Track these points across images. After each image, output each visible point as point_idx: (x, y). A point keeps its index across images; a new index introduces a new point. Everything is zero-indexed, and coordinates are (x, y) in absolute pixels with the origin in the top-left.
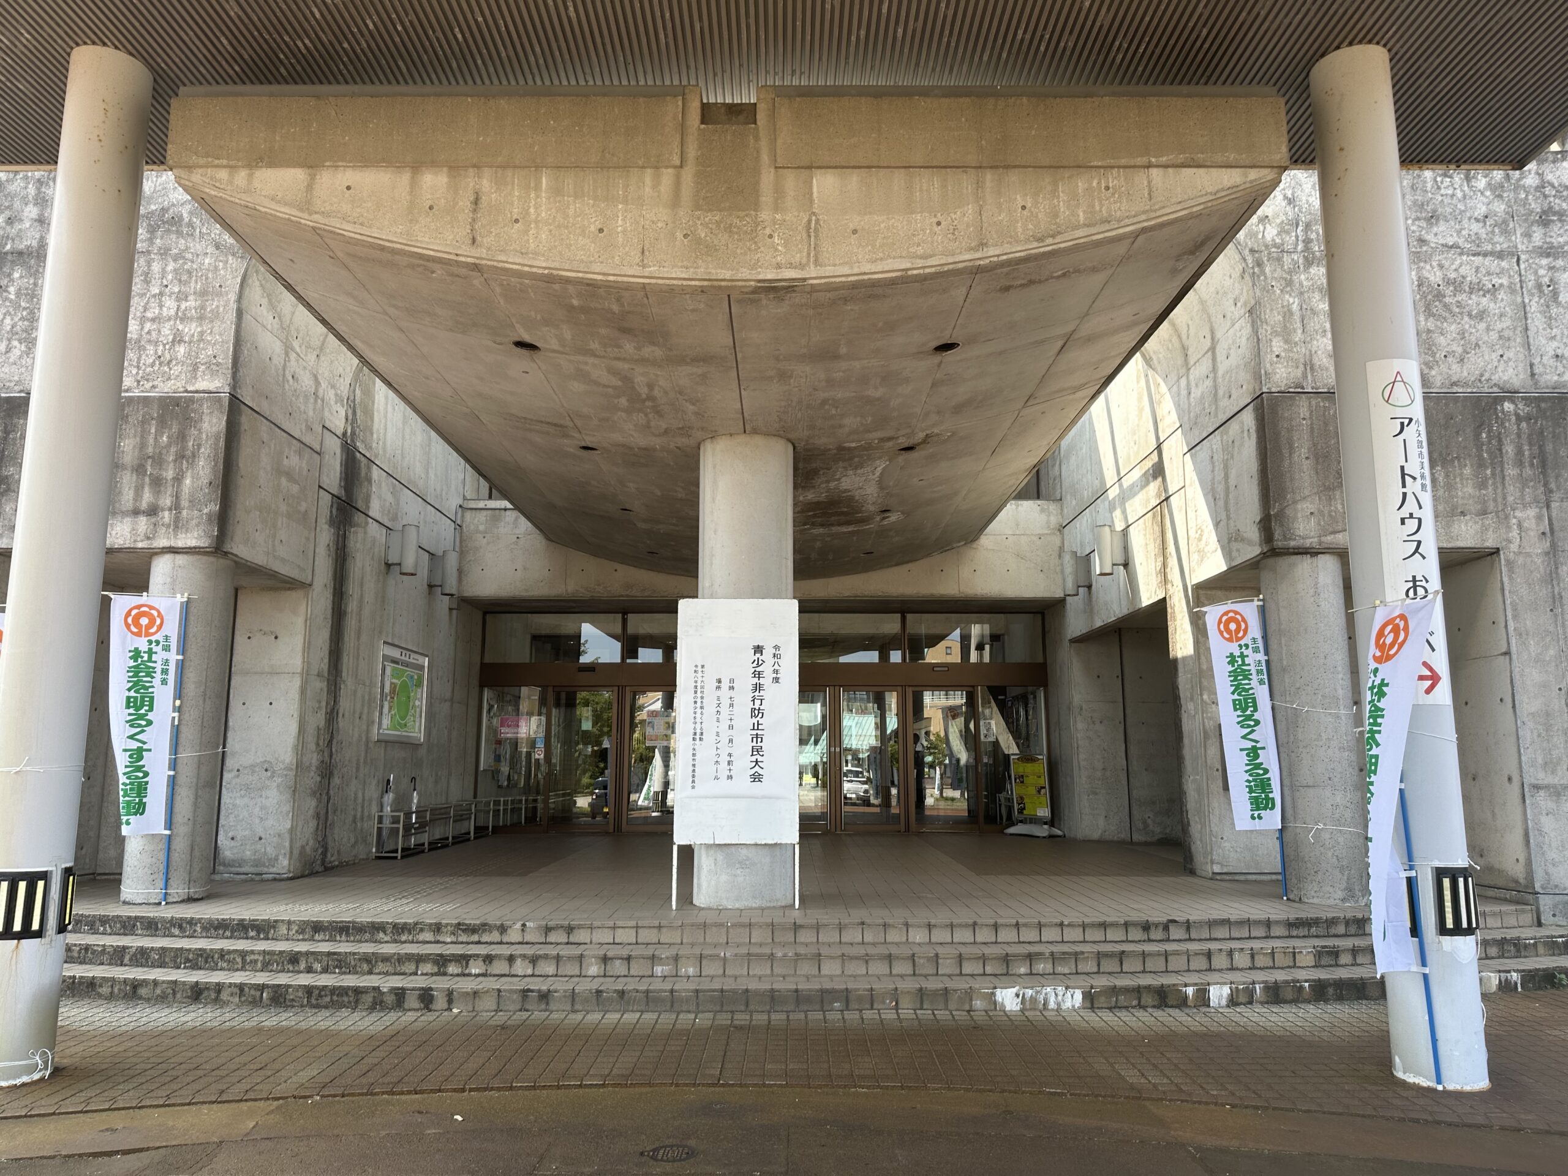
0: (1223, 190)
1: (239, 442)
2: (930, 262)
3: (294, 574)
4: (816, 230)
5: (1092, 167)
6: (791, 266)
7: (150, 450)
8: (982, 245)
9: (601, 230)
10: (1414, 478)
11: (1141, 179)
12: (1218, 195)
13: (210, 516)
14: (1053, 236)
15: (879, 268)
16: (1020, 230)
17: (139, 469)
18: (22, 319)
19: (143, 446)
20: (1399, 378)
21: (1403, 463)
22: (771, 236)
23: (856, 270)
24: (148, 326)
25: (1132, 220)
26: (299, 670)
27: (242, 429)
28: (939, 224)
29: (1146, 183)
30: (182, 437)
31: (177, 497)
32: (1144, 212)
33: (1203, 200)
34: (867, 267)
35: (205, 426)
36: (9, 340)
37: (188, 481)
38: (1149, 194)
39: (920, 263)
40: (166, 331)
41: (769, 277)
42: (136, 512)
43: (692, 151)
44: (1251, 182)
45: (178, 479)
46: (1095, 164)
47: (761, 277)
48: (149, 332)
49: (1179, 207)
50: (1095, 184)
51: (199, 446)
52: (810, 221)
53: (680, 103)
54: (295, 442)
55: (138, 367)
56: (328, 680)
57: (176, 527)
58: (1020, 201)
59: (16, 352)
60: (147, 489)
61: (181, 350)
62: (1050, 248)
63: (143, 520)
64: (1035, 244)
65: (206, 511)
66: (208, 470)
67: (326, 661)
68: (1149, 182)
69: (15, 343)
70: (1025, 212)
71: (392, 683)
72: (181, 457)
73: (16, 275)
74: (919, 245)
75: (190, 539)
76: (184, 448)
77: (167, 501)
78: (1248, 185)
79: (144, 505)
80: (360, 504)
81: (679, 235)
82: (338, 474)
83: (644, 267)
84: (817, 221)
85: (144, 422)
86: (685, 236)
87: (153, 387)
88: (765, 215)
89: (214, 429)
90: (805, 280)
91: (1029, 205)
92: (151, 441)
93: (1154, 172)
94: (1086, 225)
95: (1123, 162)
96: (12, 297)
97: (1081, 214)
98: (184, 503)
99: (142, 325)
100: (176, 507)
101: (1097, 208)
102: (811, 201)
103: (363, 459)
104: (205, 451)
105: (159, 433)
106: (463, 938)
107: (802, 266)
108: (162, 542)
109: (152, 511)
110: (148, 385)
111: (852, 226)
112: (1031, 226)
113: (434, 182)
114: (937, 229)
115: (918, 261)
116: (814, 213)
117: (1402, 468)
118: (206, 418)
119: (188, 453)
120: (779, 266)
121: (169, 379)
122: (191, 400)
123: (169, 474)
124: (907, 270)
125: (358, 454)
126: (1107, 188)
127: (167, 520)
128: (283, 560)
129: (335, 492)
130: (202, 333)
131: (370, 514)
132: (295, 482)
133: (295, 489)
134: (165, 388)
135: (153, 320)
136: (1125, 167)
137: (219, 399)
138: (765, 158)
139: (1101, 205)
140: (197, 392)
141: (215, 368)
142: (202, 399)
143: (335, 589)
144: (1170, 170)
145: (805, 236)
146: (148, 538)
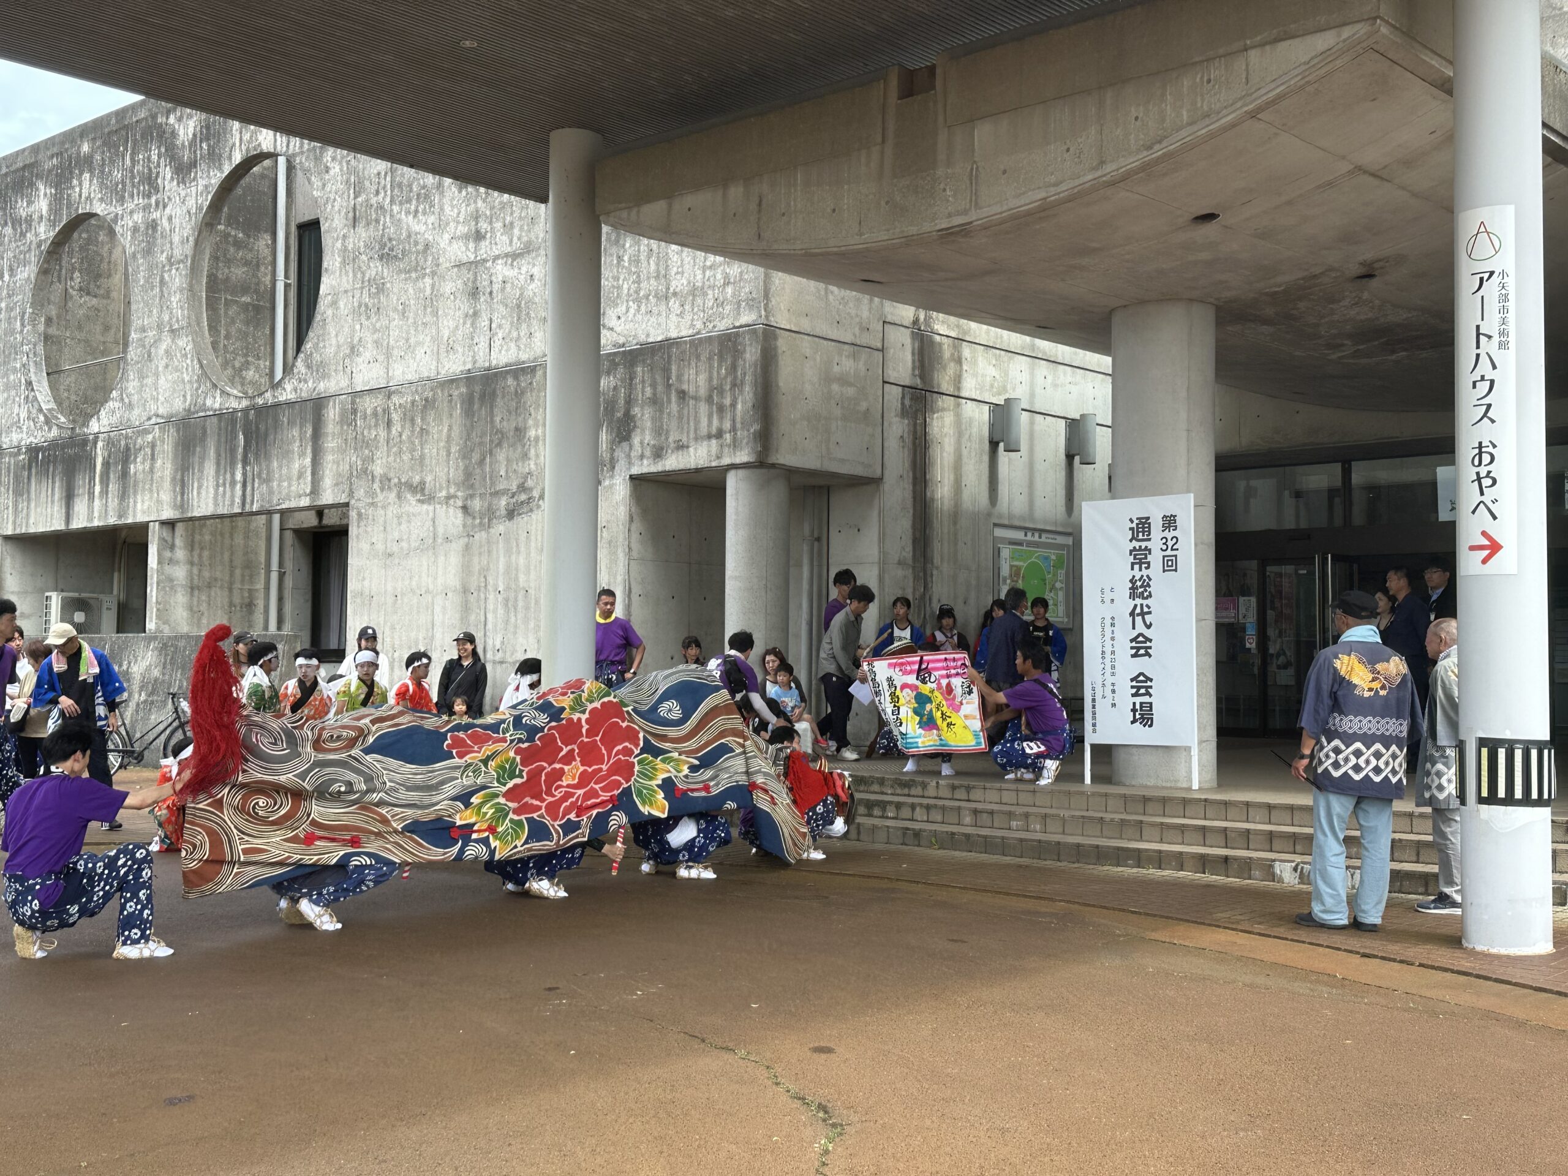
0: (1316, 56)
1: (777, 366)
2: (1063, 187)
3: (859, 471)
4: (977, 176)
5: (1196, 63)
6: (959, 213)
7: (715, 382)
8: (1102, 162)
9: (834, 210)
10: (1490, 337)
11: (1239, 64)
12: (1312, 63)
13: (754, 434)
14: (1160, 142)
15: (1022, 202)
16: (1133, 142)
17: (709, 399)
18: (634, 282)
19: (710, 379)
20: (1482, 229)
21: (1479, 322)
22: (944, 190)
23: (1005, 208)
24: (708, 273)
25: (1230, 109)
26: (876, 560)
27: (780, 351)
28: (1068, 150)
29: (1244, 67)
30: (734, 367)
31: (734, 421)
32: (1240, 99)
33: (1296, 72)
34: (1014, 203)
35: (748, 356)
36: (627, 301)
37: (739, 406)
38: (1247, 78)
39: (1053, 190)
40: (719, 276)
41: (943, 226)
42: (709, 437)
43: (891, 126)
44: (1344, 41)
45: (733, 405)
46: (1197, 59)
47: (938, 227)
48: (708, 280)
49: (1273, 86)
50: (1198, 80)
51: (745, 374)
52: (972, 169)
53: (882, 86)
54: (846, 347)
55: (704, 311)
56: (914, 568)
57: (735, 446)
58: (1134, 114)
59: (632, 311)
60: (715, 416)
61: (729, 290)
62: (1160, 153)
63: (714, 441)
64: (1145, 153)
65: (752, 430)
66: (751, 395)
67: (909, 548)
68: (1247, 65)
69: (631, 303)
70: (1138, 123)
71: (1011, 566)
72: (734, 385)
73: (628, 245)
74: (1052, 174)
75: (743, 456)
76: (735, 378)
77: (727, 425)
78: (1341, 45)
79: (714, 431)
80: (946, 386)
81: (883, 203)
82: (910, 364)
83: (861, 234)
84: (977, 168)
85: (710, 359)
86: (887, 203)
87: (714, 327)
88: (940, 172)
89: (754, 358)
90: (971, 223)
91: (1141, 115)
92: (715, 374)
93: (1253, 53)
94: (1190, 124)
95: (1221, 51)
96: (626, 264)
97: (1185, 113)
98: (739, 425)
99: (704, 272)
100: (734, 429)
101: (1199, 105)
102: (973, 151)
103: (945, 340)
104: (748, 378)
105: (720, 367)
106: (899, 791)
107: (965, 212)
108: (726, 461)
109: (719, 435)
110: (711, 326)
111: (1002, 167)
112: (1142, 136)
113: (736, 192)
114: (1066, 155)
115: (1052, 189)
116: (975, 162)
117: (1478, 327)
118: (748, 349)
119: (738, 382)
120: (950, 215)
121: (723, 318)
122: (737, 334)
123: (727, 401)
124: (1045, 199)
125: (938, 338)
126: (1209, 81)
127: (728, 441)
128: (842, 461)
129: (907, 382)
130: (741, 273)
131: (963, 394)
132: (851, 385)
133: (850, 391)
134: (722, 325)
135: (711, 267)
136: (1224, 56)
137: (755, 331)
138: (941, 119)
139: (1203, 101)
140: (741, 327)
141: (751, 303)
142: (744, 332)
143: (915, 478)
144: (1268, 48)
145: (968, 182)
146: (718, 458)
